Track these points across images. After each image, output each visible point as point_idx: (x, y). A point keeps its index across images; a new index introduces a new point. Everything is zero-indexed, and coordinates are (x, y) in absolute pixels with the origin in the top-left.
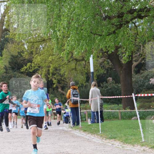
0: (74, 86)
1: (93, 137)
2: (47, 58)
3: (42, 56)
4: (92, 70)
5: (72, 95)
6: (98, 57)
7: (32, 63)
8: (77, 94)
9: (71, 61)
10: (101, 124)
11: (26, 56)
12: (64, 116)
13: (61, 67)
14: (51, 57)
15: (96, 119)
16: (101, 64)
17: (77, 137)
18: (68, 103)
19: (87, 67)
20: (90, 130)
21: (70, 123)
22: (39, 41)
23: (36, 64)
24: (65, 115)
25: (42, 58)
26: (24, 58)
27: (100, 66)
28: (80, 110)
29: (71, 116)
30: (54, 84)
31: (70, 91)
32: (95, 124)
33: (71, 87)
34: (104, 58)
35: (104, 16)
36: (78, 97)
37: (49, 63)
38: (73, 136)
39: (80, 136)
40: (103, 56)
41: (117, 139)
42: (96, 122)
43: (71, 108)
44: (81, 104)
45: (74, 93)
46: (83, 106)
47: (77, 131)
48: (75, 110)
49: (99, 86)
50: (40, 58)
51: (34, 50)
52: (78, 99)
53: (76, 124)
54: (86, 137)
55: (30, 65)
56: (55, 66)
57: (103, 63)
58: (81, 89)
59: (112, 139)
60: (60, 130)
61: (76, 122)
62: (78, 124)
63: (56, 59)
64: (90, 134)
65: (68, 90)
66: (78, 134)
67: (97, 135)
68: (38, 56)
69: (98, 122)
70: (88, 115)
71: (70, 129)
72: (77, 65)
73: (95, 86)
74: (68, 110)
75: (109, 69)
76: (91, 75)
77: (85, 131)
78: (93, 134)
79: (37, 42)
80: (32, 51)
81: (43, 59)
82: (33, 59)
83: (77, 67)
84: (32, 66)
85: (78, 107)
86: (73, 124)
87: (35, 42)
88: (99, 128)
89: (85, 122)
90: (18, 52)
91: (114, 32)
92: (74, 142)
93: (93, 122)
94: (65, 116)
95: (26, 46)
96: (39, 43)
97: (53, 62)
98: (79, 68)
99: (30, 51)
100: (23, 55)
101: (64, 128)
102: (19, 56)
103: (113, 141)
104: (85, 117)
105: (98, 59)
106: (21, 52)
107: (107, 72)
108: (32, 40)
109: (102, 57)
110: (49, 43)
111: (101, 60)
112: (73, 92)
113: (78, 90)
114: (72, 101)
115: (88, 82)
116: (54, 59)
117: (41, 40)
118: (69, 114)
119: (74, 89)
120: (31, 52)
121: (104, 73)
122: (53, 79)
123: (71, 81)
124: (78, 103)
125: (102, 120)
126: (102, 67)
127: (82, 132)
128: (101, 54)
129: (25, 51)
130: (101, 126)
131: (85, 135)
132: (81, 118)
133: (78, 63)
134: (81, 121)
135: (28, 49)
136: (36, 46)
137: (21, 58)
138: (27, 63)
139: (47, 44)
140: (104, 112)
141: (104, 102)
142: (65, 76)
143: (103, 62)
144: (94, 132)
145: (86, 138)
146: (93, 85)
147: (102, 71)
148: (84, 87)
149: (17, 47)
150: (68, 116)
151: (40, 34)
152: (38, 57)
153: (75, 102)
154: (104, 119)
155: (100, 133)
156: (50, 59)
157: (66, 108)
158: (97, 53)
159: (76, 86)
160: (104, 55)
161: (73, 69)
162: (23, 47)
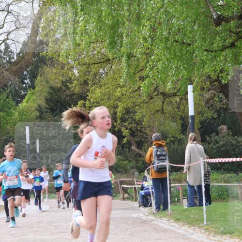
0: (159, 140)
1: (191, 232)
2: (112, 91)
3: (103, 88)
4: (191, 112)
5: (156, 157)
6: (203, 89)
7: (85, 101)
8: (164, 156)
9: (155, 96)
10: (207, 208)
11: (75, 88)
12: (141, 194)
13: (137, 107)
14: (119, 89)
15: (198, 198)
16: (207, 102)
17: (164, 231)
18: (148, 171)
19: (182, 107)
20: (187, 219)
21: (151, 205)
22: (99, 61)
23: (94, 103)
24: (142, 192)
25: (103, 92)
26: (73, 91)
27: (205, 105)
28: (170, 184)
29: (153, 194)
30: (124, 137)
31: (152, 149)
32: (196, 207)
33: (154, 143)
34: (214, 92)
35: (215, 17)
36: (165, 159)
37: (116, 100)
38: (157, 229)
39: (169, 229)
40: (211, 88)
41: (234, 234)
42: (198, 204)
43: (154, 180)
44: (172, 173)
45: (158, 153)
46: (175, 175)
47: (163, 221)
48: (160, 183)
49: (203, 141)
50: (101, 92)
51: (90, 77)
52: (167, 164)
53: (162, 207)
54: (180, 231)
55: (83, 104)
56: (127, 105)
57: (211, 100)
58: (172, 146)
59: (226, 235)
60: (134, 218)
61: (162, 205)
62: (166, 208)
63: (128, 94)
64: (187, 226)
65: (148, 148)
66: (165, 226)
67: (199, 227)
68: (97, 87)
69: (201, 205)
70: (183, 191)
71: (151, 217)
72: (165, 103)
73: (195, 140)
74: (149, 184)
75: (222, 111)
76: (190, 121)
77: (177, 220)
78: (192, 226)
79: (95, 64)
80: (87, 80)
81: (105, 93)
82: (88, 93)
83: (164, 108)
84: (86, 105)
85: (166, 178)
86: (157, 208)
87: (92, 64)
88: (203, 215)
89: (178, 204)
90: (63, 82)
91: (233, 45)
92: (157, 239)
93: (192, 204)
94: (143, 194)
95: (76, 72)
96: (100, 65)
97: (123, 99)
98: (168, 108)
99: (82, 80)
100: (70, 86)
101: (141, 215)
102: (64, 88)
103: (228, 238)
104: (178, 196)
105: (204, 93)
106: (67, 81)
107: (219, 116)
108: (87, 60)
109: (209, 90)
110: (116, 66)
111: (207, 95)
112: (157, 151)
113: (165, 148)
114: (155, 168)
115: (184, 134)
116: (124, 93)
117: (102, 60)
118: (150, 190)
119: (160, 146)
120: (84, 81)
121: (212, 116)
122: (123, 129)
123: (154, 133)
124: (166, 171)
125: (209, 201)
126: (209, 107)
127: (172, 222)
128: (208, 83)
129: (74, 80)
130: (206, 211)
131: (178, 228)
132: (170, 197)
133: (167, 100)
134: (171, 203)
135: (80, 76)
136: (94, 70)
137: (68, 92)
138: (77, 101)
139: (113, 67)
140: (212, 187)
141: (212, 169)
142: (143, 123)
143: (212, 98)
144: (194, 223)
145: (179, 233)
146: (191, 139)
147: (210, 114)
148: (176, 143)
149: (61, 73)
150: (148, 194)
151: (101, 49)
152: (97, 89)
153: (160, 169)
154: (212, 199)
155: (205, 223)
156: (118, 93)
157: (145, 179)
158: (202, 82)
159: (163, 141)
160: (213, 85)
161: (158, 111)
162: (70, 73)
